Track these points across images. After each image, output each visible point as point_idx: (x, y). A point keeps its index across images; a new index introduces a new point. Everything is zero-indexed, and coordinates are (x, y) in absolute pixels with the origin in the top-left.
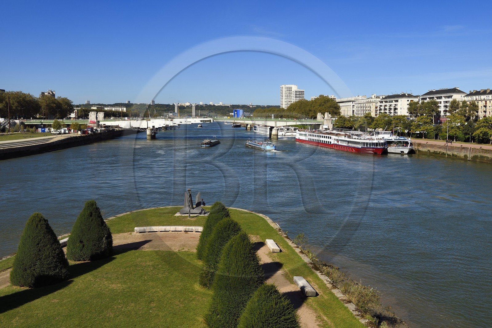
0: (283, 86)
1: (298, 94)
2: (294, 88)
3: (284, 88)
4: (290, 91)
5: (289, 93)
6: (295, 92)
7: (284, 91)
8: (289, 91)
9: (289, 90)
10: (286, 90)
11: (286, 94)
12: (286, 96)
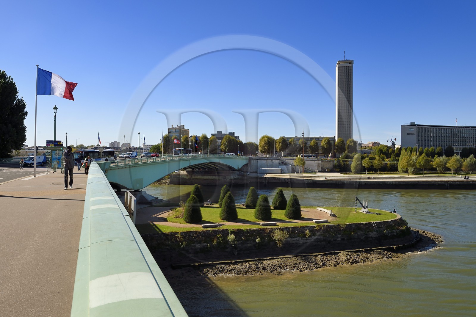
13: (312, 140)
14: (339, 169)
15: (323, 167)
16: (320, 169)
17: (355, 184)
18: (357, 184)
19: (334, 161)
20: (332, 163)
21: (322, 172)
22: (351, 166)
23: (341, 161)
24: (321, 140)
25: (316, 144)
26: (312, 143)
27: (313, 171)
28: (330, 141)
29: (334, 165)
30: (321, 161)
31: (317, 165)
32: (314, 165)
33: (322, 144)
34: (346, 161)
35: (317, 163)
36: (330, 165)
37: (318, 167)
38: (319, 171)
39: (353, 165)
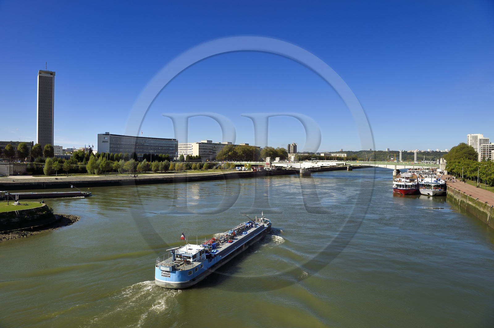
0: (468, 135)
1: (483, 141)
2: (480, 136)
3: (470, 137)
4: (476, 139)
5: (474, 141)
6: (479, 140)
7: (470, 140)
8: (474, 140)
9: (474, 138)
10: (472, 138)
11: (472, 142)
12: (472, 144)
13: (7, 145)
14: (32, 173)
15: (15, 170)
16: (12, 173)
17: (42, 185)
18: (45, 185)
19: (27, 165)
20: (25, 167)
21: (14, 175)
22: (44, 169)
23: (34, 165)
24: (18, 145)
25: (12, 149)
26: (7, 148)
27: (4, 174)
28: (26, 146)
29: (27, 168)
30: (14, 165)
31: (9, 169)
32: (6, 169)
33: (18, 149)
34: (39, 165)
35: (9, 167)
36: (23, 169)
37: (10, 170)
38: (10, 175)
39: (45, 168)
